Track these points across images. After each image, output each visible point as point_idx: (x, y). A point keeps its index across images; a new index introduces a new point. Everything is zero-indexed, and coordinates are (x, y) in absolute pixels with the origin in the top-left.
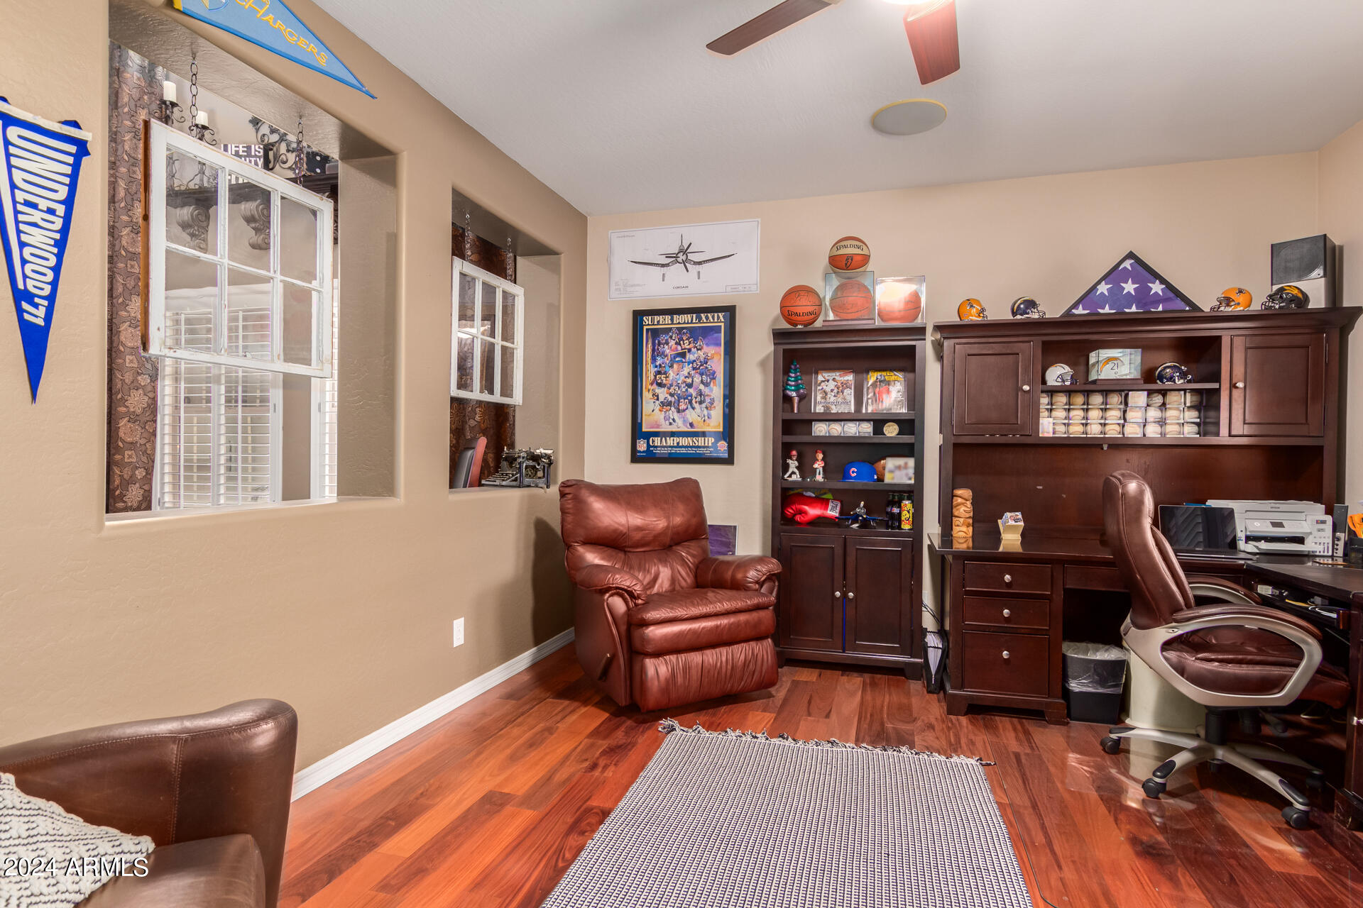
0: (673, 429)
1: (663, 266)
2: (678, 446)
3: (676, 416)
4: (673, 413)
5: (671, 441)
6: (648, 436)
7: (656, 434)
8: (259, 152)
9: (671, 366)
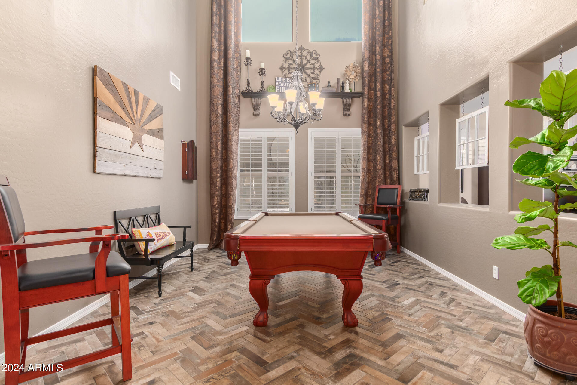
8: (290, 81)
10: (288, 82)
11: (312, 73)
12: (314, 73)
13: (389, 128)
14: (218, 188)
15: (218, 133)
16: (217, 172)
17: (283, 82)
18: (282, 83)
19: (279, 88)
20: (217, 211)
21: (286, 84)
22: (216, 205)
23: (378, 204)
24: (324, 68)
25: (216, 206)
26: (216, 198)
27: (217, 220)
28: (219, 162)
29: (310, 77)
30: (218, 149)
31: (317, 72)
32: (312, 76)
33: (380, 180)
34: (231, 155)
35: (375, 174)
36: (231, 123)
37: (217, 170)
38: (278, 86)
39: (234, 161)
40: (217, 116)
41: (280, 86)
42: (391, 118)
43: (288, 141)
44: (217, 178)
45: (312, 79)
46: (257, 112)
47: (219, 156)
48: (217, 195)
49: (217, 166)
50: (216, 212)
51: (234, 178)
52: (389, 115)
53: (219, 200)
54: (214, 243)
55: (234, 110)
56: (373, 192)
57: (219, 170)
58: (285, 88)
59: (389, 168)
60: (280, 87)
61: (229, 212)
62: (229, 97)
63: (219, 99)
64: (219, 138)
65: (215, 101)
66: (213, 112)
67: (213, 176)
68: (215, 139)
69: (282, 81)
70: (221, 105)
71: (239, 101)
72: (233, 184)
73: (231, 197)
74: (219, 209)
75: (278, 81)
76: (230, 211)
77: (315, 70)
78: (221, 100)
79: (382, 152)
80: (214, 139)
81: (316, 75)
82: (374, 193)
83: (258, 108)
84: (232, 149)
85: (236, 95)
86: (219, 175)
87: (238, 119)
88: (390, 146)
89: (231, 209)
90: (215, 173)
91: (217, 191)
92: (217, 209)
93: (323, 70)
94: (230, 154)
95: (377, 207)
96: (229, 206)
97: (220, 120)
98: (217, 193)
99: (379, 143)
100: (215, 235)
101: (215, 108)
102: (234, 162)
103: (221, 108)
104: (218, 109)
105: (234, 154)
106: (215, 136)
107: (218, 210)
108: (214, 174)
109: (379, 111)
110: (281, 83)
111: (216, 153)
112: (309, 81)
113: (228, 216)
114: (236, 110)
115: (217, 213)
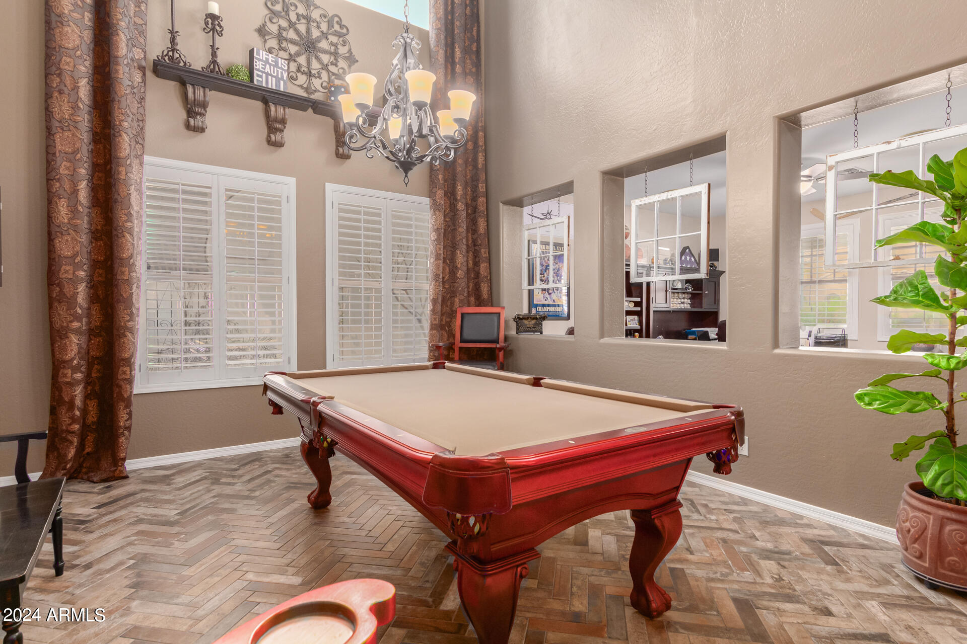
0: (546, 303)
1: (541, 219)
2: (549, 311)
3: (548, 296)
4: (547, 295)
5: (546, 309)
6: (536, 306)
7: (540, 305)
8: (285, 66)
9: (546, 271)
10: (281, 68)
11: (332, 64)
12: (336, 65)
13: (474, 204)
14: (79, 311)
15: (78, 156)
16: (77, 266)
17: (270, 65)
18: (268, 66)
19: (261, 77)
20: (79, 376)
21: (278, 71)
22: (72, 359)
23: (462, 341)
24: (357, 61)
25: (75, 362)
26: (74, 339)
27: (78, 402)
28: (84, 238)
29: (328, 71)
30: (77, 201)
31: (342, 63)
32: (332, 69)
33: (462, 297)
34: (126, 221)
35: (454, 287)
36: (124, 135)
37: (78, 260)
38: (258, 70)
39: (135, 239)
40: (75, 107)
41: (263, 72)
42: (477, 186)
43: (279, 203)
44: (75, 282)
45: (333, 77)
46: (198, 121)
47: (84, 222)
48: (77, 332)
49: (77, 248)
50: (74, 379)
51: (135, 285)
52: (473, 181)
53: (84, 346)
54: (68, 466)
55: (132, 102)
56: (448, 320)
57: (83, 259)
58: (274, 79)
59: (472, 276)
60: (264, 75)
61: (120, 377)
62: (117, 64)
63: (80, 61)
64: (83, 171)
65: (68, 64)
66: (61, 92)
67: (62, 275)
68: (66, 172)
69: (267, 62)
70: (86, 80)
71: (144, 81)
72: (134, 300)
73: (129, 335)
74: (83, 369)
75: (259, 60)
76: (124, 373)
77: (339, 60)
78: (87, 63)
79: (465, 247)
80: (63, 171)
81: (341, 71)
82: (451, 321)
83: (203, 111)
84: (129, 206)
85: (136, 64)
86: (82, 274)
87: (142, 129)
88: (475, 237)
89: (127, 369)
90: (68, 268)
91: (78, 318)
92: (76, 369)
93: (356, 64)
94: (124, 218)
95: (461, 349)
96: (123, 360)
97: (84, 120)
98: (76, 324)
99: (460, 230)
100: (71, 443)
101: (68, 81)
102: (135, 242)
103: (88, 87)
104: (76, 88)
105: (136, 222)
106: (68, 164)
107: (82, 372)
108: (66, 272)
109: (460, 169)
110: (265, 66)
111: (74, 211)
112: (327, 80)
113: (120, 387)
114: (136, 105)
115: (77, 382)
